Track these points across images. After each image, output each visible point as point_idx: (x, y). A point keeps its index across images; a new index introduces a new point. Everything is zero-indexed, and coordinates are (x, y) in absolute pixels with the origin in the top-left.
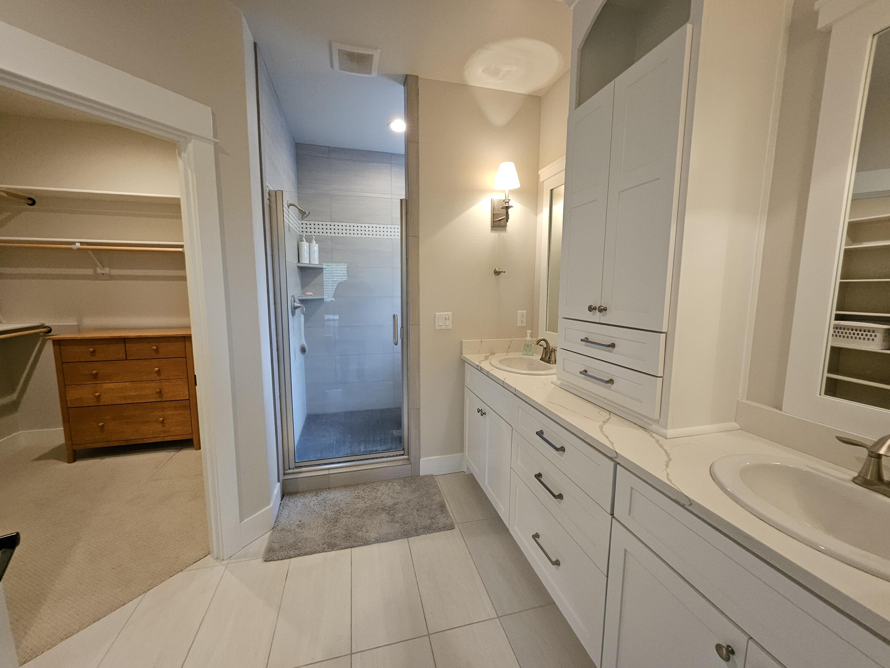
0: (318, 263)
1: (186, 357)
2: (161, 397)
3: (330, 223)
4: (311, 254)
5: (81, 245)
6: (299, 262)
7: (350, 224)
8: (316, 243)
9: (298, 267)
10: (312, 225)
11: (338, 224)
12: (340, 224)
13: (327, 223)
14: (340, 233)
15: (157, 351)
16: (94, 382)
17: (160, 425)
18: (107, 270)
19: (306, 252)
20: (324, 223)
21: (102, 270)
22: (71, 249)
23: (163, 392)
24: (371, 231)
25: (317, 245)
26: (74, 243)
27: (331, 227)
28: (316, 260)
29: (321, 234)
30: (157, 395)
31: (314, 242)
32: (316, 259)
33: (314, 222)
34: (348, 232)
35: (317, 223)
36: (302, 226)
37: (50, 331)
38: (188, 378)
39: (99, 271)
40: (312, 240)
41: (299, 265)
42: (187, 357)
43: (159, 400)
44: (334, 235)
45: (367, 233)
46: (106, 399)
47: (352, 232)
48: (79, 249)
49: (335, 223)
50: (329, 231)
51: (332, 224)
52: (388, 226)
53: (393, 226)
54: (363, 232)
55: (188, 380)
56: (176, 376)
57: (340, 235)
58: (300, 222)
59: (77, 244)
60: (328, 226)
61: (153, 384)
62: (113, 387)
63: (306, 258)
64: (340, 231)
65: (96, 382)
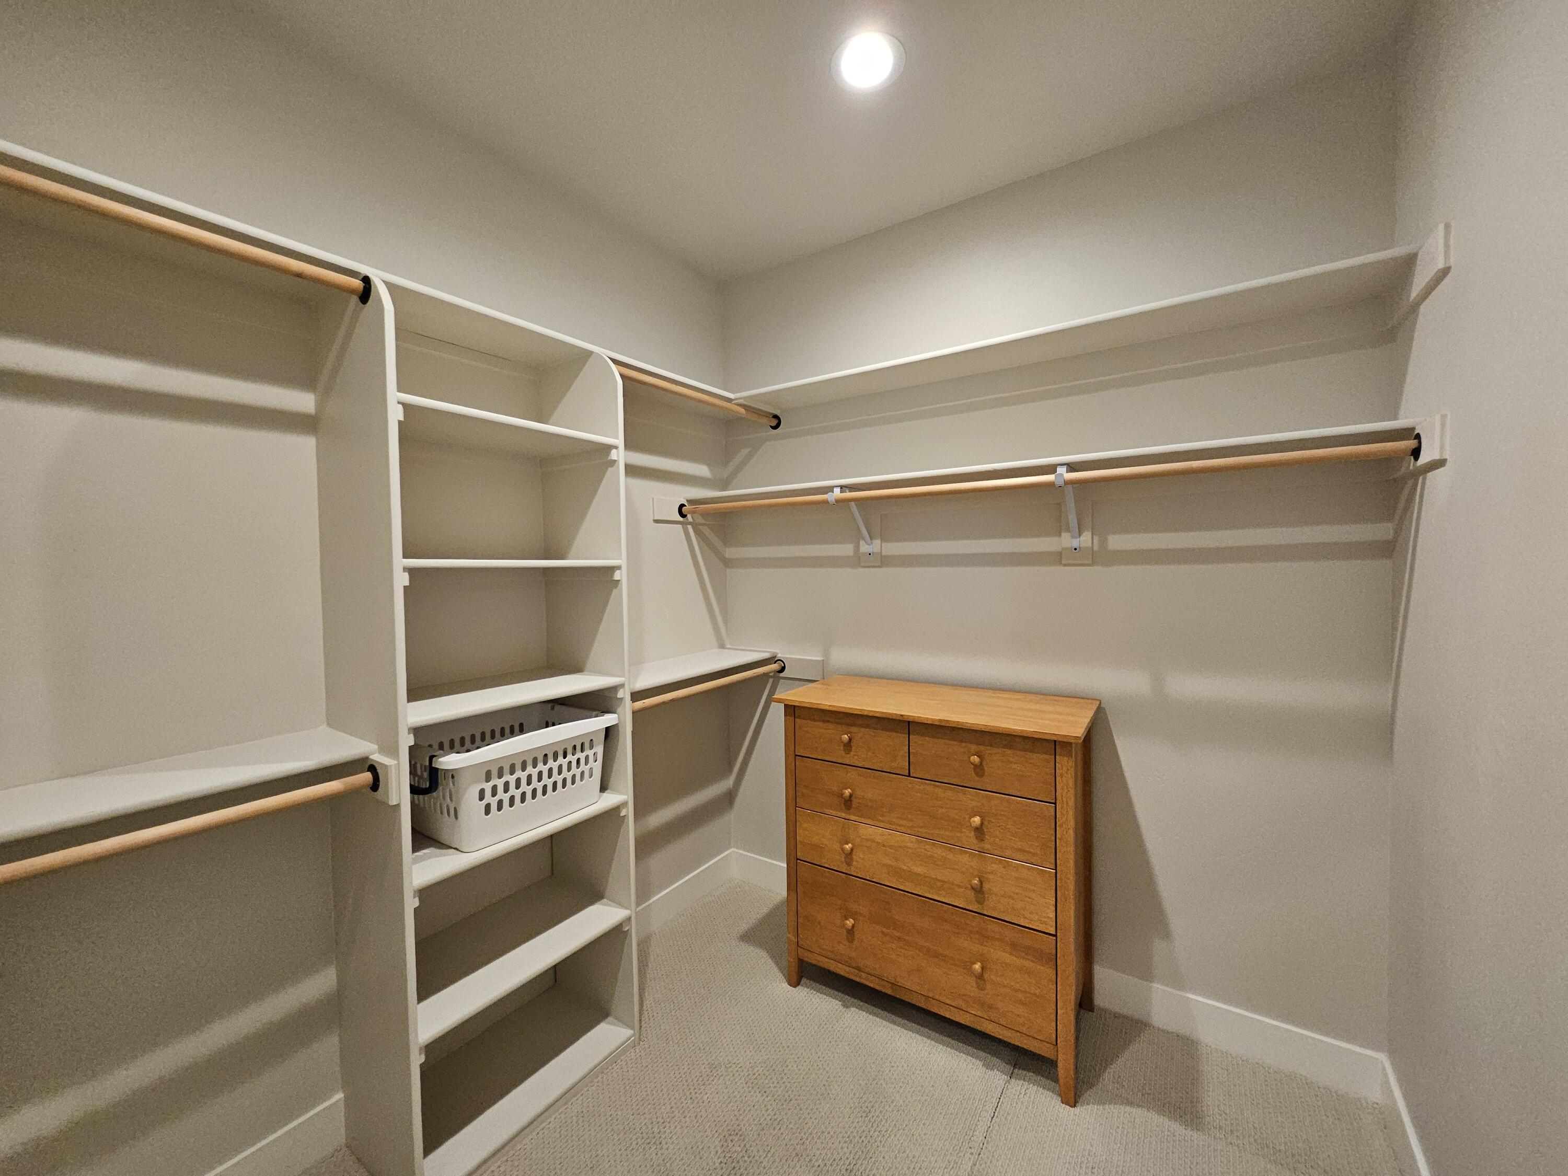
1: (1055, 803)
2: (980, 902)
5: (841, 492)
15: (979, 769)
16: (843, 815)
17: (973, 981)
18: (876, 546)
21: (868, 545)
22: (826, 502)
23: (986, 886)
26: (830, 489)
30: (971, 894)
37: (783, 669)
38: (1056, 870)
39: (864, 548)
42: (1058, 802)
43: (974, 907)
46: (864, 864)
48: (838, 501)
55: (1056, 872)
56: (1021, 850)
59: (835, 489)
61: (965, 858)
62: (879, 839)
65: (848, 817)
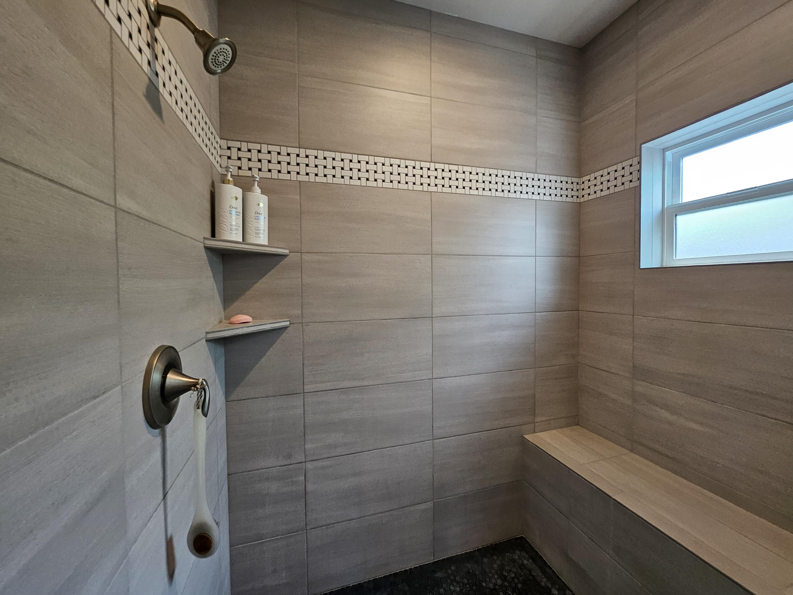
0: (266, 243)
3: (296, 151)
4: (248, 219)
6: (213, 235)
7: (344, 156)
8: (262, 193)
9: (208, 249)
10: (254, 152)
11: (315, 153)
12: (321, 154)
13: (290, 150)
14: (321, 174)
19: (234, 211)
20: (284, 151)
24: (387, 174)
25: (265, 198)
27: (299, 160)
28: (261, 236)
29: (275, 174)
31: (257, 190)
32: (262, 232)
33: (258, 147)
34: (338, 172)
35: (265, 148)
36: (228, 153)
40: (254, 185)
41: (213, 243)
44: (306, 178)
45: (380, 176)
47: (347, 173)
49: (309, 152)
50: (293, 168)
51: (302, 152)
52: (423, 165)
53: (432, 164)
54: (372, 176)
57: (320, 179)
58: (224, 143)
60: (293, 156)
63: (234, 227)
64: (321, 171)
